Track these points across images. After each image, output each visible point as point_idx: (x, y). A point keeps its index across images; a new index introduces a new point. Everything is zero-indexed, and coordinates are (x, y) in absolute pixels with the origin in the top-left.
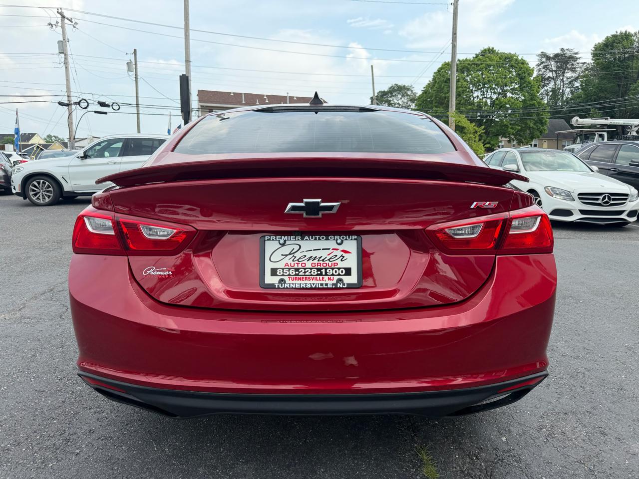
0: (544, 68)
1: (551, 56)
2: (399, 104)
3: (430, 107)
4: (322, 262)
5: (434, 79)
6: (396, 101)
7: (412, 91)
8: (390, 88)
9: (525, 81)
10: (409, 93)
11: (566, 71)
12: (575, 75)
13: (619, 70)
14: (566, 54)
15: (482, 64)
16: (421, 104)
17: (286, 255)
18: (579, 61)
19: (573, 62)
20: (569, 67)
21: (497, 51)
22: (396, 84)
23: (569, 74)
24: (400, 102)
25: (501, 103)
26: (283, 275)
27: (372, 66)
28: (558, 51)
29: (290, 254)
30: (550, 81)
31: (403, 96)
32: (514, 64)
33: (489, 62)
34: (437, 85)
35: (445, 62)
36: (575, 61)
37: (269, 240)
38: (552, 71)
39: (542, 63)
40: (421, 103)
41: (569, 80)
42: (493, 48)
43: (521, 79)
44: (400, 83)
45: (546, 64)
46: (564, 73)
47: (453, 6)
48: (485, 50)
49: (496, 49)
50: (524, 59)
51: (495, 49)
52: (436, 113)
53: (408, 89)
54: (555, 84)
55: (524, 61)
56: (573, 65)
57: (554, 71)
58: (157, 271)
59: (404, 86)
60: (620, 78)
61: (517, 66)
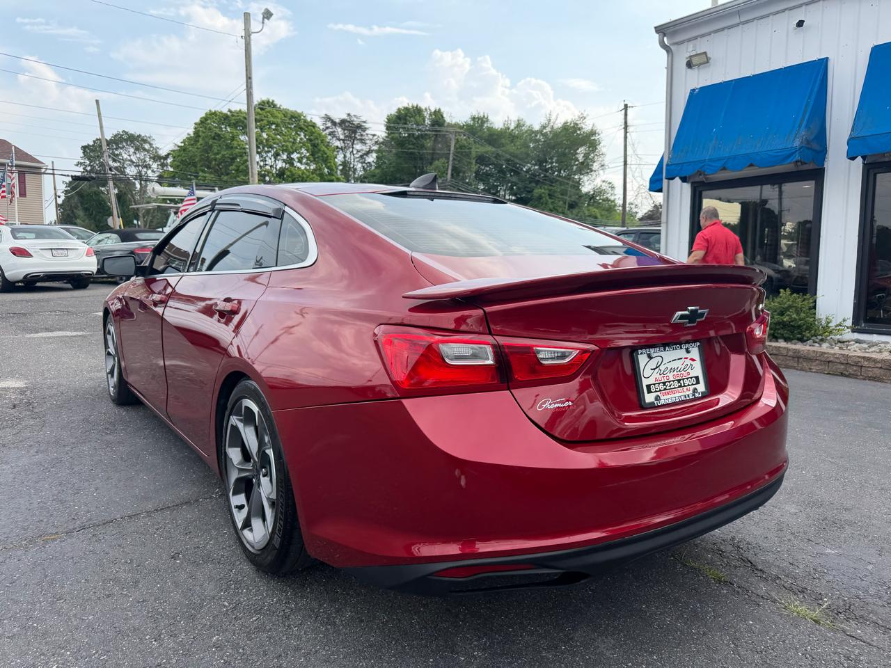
0: (330, 134)
1: (337, 121)
2: (131, 161)
3: (193, 171)
4: (679, 373)
5: (196, 133)
6: (125, 156)
7: (151, 144)
8: (116, 136)
9: (320, 150)
10: (147, 146)
11: (355, 142)
12: (366, 148)
13: (414, 149)
14: (353, 121)
15: (262, 120)
16: (178, 166)
17: (654, 369)
18: (367, 132)
19: (362, 133)
20: (359, 137)
21: (278, 106)
22: (123, 131)
23: (358, 146)
24: (133, 158)
25: (293, 175)
26: (656, 391)
27: (97, 101)
28: (345, 117)
29: (657, 367)
30: (338, 152)
31: (137, 149)
32: (303, 126)
33: (272, 119)
34: (201, 141)
35: (210, 111)
36: (364, 131)
37: (641, 353)
38: (339, 140)
39: (327, 128)
40: (179, 164)
41: (360, 154)
42: (273, 101)
43: (314, 146)
44: (131, 131)
45: (331, 130)
46: (353, 144)
47: (244, 40)
48: (263, 102)
49: (278, 103)
50: (314, 121)
51: (275, 103)
52: (204, 181)
53: (145, 141)
54: (345, 157)
55: (314, 123)
56: (362, 135)
57: (342, 140)
58: (555, 403)
59: (139, 136)
60: (415, 159)
61: (306, 129)
